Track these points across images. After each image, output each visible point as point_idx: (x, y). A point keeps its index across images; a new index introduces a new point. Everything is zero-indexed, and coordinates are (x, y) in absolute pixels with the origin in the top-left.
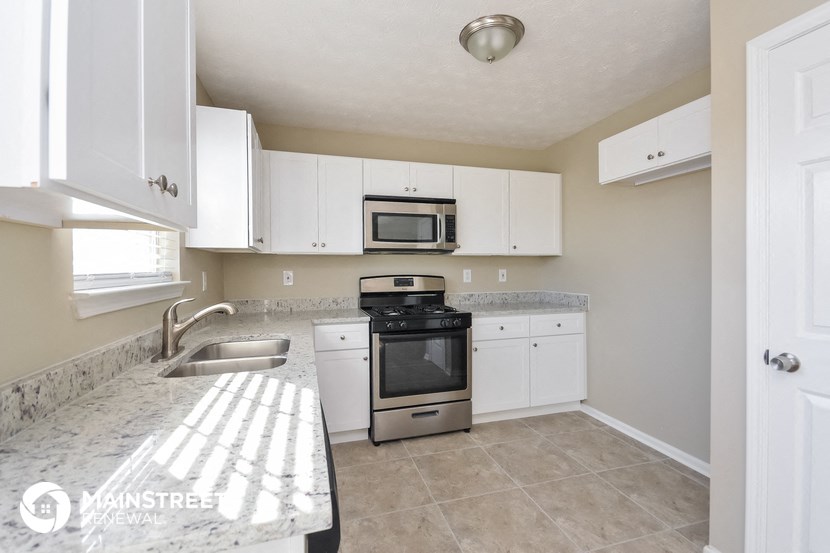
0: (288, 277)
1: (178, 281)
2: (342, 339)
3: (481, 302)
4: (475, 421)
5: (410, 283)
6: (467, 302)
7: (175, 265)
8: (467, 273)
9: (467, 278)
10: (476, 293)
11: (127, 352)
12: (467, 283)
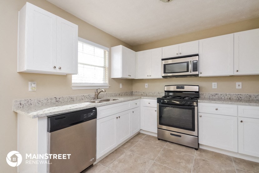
0: (146, 85)
1: (108, 85)
2: (149, 103)
3: (223, 98)
4: (200, 147)
5: (183, 88)
6: (214, 97)
7: (107, 82)
8: (215, 85)
9: (215, 87)
10: (220, 94)
11: (85, 97)
12: (214, 89)
